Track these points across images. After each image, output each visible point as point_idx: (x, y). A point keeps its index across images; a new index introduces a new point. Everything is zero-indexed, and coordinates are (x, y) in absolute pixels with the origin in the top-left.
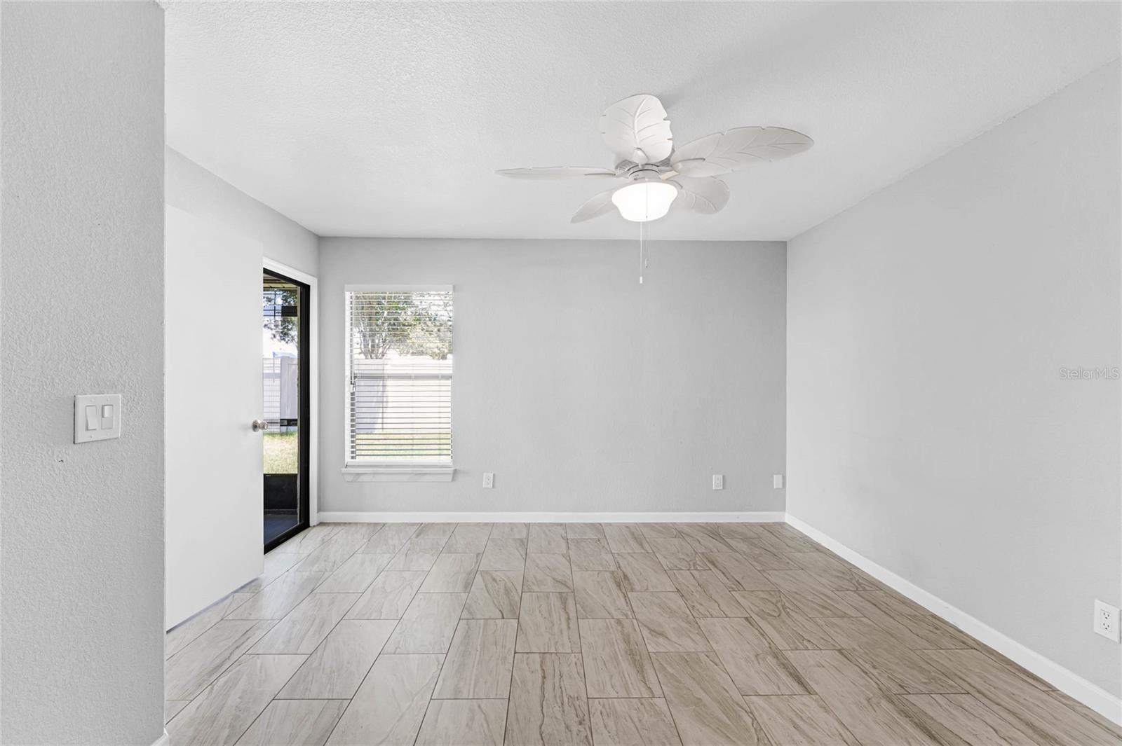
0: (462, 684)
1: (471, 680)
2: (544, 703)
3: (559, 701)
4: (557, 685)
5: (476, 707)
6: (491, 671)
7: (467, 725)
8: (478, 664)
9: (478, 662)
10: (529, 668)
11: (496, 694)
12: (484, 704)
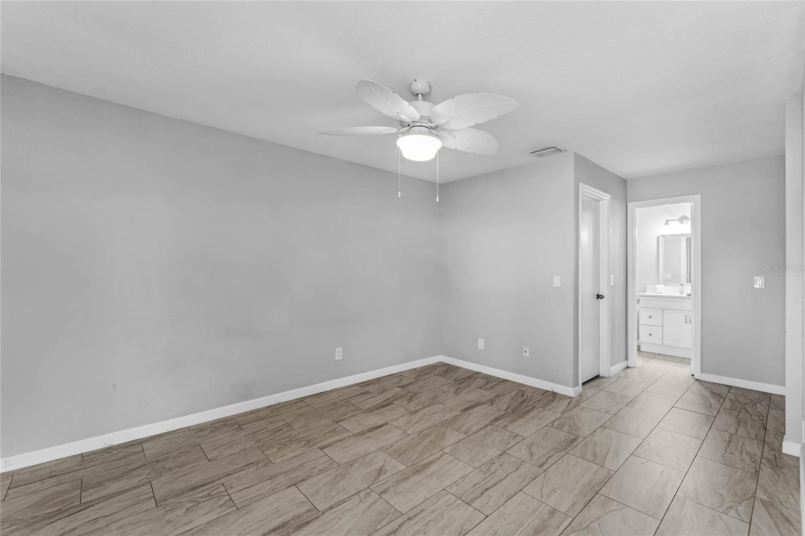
0: (546, 516)
1: (537, 516)
2: (502, 478)
3: (493, 476)
4: (484, 482)
5: (544, 497)
6: (518, 513)
7: (555, 492)
8: (523, 525)
9: (522, 526)
10: (489, 500)
11: (526, 497)
12: (538, 496)
